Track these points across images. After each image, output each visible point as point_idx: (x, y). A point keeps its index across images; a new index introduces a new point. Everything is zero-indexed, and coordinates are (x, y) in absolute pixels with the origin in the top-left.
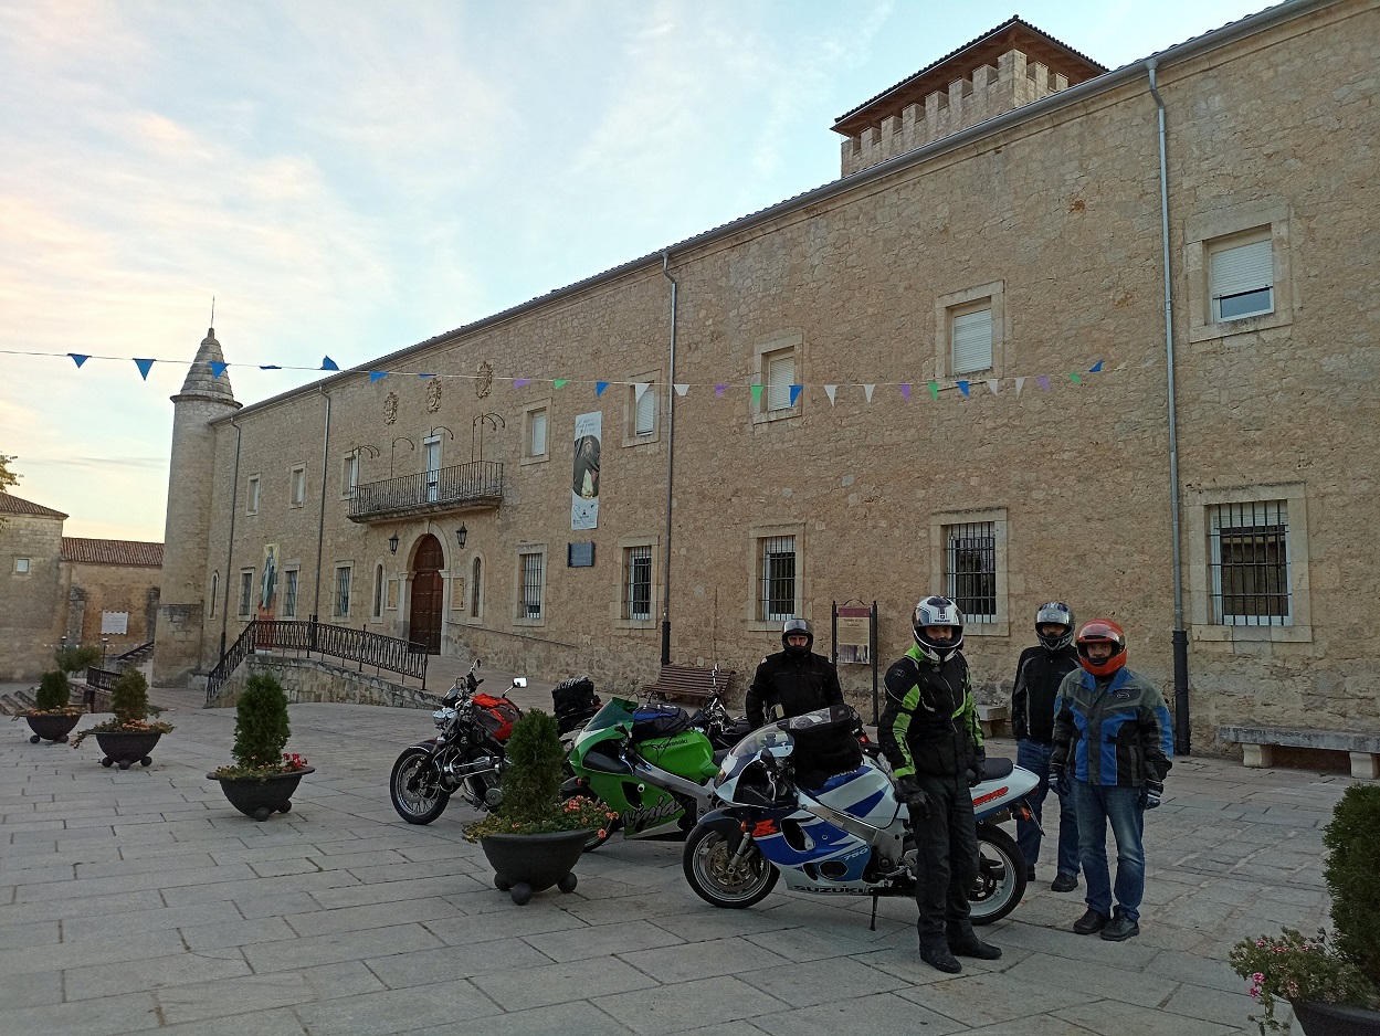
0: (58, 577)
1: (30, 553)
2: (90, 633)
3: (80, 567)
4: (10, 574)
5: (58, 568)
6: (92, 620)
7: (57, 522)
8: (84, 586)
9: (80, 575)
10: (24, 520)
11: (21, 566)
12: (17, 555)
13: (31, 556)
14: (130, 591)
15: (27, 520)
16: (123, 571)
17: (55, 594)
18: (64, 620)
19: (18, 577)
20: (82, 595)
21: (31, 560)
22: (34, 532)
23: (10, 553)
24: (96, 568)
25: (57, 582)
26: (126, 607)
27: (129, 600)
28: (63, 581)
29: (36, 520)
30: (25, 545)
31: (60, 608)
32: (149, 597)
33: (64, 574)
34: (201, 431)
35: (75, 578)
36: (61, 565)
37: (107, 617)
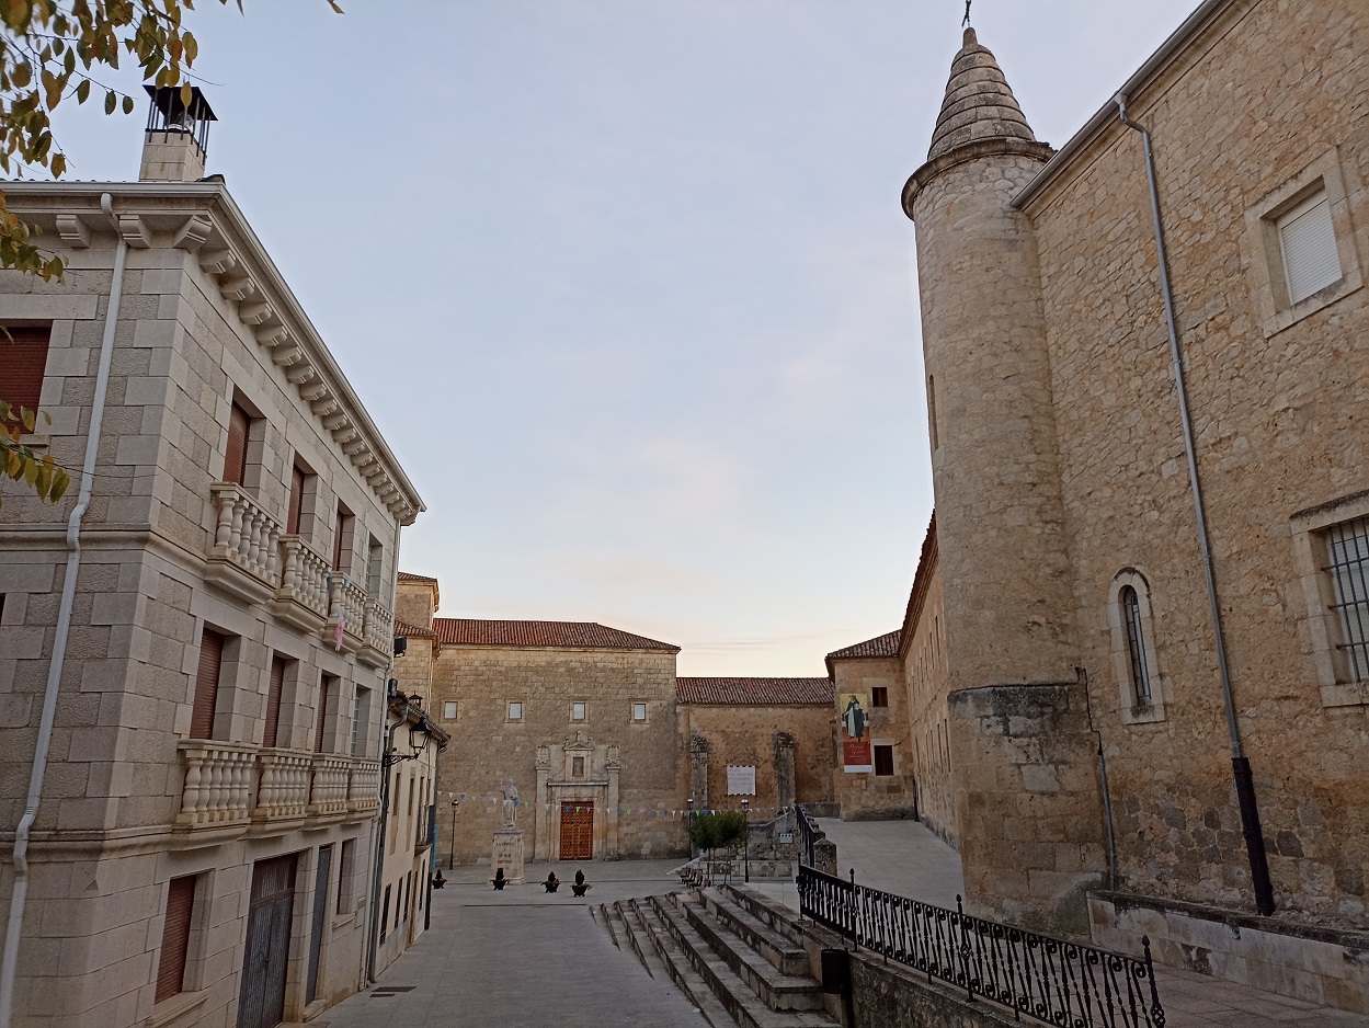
0: (676, 724)
1: (645, 696)
2: (717, 794)
3: (698, 711)
4: (628, 723)
5: (675, 713)
6: (717, 777)
7: (670, 656)
8: (704, 734)
9: (699, 720)
10: (637, 656)
11: (639, 712)
12: (634, 700)
13: (647, 700)
14: (754, 738)
15: (640, 656)
16: (744, 713)
17: (675, 745)
18: (687, 778)
19: (637, 726)
20: (703, 745)
21: (647, 705)
22: (648, 671)
23: (627, 697)
24: (715, 710)
25: (675, 731)
26: (751, 759)
27: (755, 750)
28: (681, 729)
29: (648, 656)
30: (642, 687)
31: (681, 762)
32: (777, 746)
33: (682, 719)
34: (999, 226)
35: (694, 725)
36: (679, 709)
37: (734, 773)
